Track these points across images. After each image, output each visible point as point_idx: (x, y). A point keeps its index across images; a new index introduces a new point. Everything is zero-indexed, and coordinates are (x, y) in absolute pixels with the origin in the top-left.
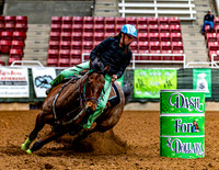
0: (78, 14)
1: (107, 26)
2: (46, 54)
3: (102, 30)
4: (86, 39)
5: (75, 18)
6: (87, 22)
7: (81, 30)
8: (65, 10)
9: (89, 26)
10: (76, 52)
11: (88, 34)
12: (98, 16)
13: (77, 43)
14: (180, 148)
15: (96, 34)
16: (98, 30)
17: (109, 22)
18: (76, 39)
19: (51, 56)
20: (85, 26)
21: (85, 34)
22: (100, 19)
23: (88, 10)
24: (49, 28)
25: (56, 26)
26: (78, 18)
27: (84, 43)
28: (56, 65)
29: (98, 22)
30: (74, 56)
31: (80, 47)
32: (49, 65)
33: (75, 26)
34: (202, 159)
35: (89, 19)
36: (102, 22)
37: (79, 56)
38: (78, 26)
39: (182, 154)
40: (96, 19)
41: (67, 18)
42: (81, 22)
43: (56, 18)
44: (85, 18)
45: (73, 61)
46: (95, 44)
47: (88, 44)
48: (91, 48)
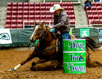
0: (21, 1)
1: (36, 7)
2: (5, 22)
3: (34, 9)
4: (25, 14)
5: (19, 4)
6: (26, 5)
7: (22, 9)
9: (27, 7)
10: (20, 21)
11: (26, 12)
12: (31, 2)
13: (20, 16)
14: (73, 69)
15: (30, 12)
16: (31, 9)
17: (37, 5)
18: (20, 14)
19: (7, 23)
20: (25, 7)
24: (6, 9)
25: (9, 8)
26: (21, 4)
27: (24, 16)
28: (10, 27)
29: (31, 5)
30: (19, 23)
31: (22, 18)
32: (6, 27)
33: (19, 7)
34: (85, 74)
35: (27, 3)
36: (33, 5)
37: (22, 23)
39: (74, 72)
41: (15, 4)
42: (23, 5)
43: (10, 4)
44: (25, 3)
45: (19, 25)
46: (30, 16)
47: (26, 16)
48: (28, 18)
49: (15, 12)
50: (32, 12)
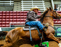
0: (8, 10)
1: (18, 14)
3: (16, 15)
6: (11, 13)
7: (9, 15)
8: (4, 9)
9: (12, 14)
11: (12, 17)
12: (15, 11)
17: (18, 13)
18: (8, 18)
20: (11, 14)
21: (11, 17)
22: (15, 12)
23: (11, 9)
25: (1, 14)
26: (8, 12)
27: (10, 20)
28: (2, 27)
29: (15, 13)
30: (7, 24)
31: (9, 21)
33: (7, 14)
35: (12, 12)
37: (9, 24)
38: (8, 14)
40: (14, 12)
41: (5, 12)
42: (9, 13)
43: (1, 12)
45: (7, 25)
46: (14, 20)
47: (12, 20)
48: (13, 21)
49: (4, 17)
50: (15, 17)
